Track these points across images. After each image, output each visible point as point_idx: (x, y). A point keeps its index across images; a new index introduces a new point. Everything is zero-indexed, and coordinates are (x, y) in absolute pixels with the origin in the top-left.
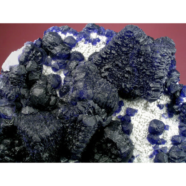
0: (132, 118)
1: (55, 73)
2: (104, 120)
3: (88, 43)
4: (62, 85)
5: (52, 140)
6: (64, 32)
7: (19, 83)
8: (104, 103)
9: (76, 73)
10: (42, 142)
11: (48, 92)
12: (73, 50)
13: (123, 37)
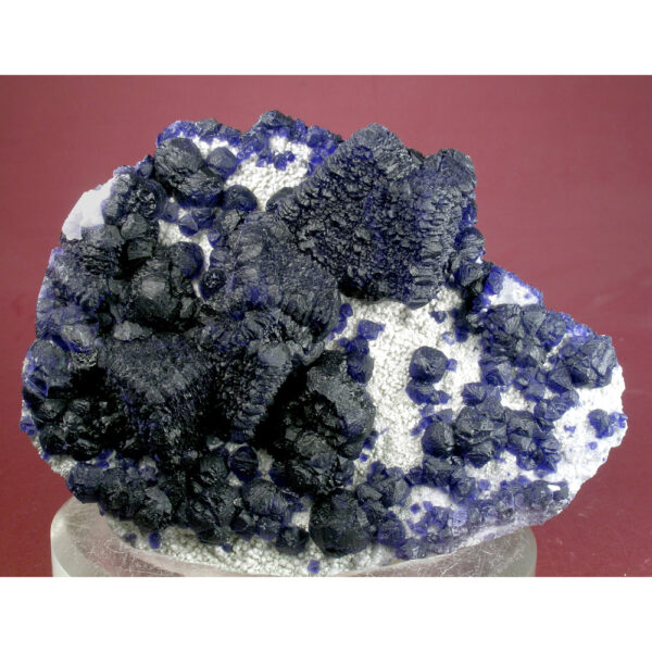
0: (371, 343)
1: (187, 240)
2: (305, 350)
3: (265, 163)
4: (207, 269)
5: (190, 399)
6: (207, 137)
7: (105, 267)
8: (307, 314)
9: (241, 245)
10: (167, 404)
11: (175, 289)
12: (230, 183)
13: (350, 160)
